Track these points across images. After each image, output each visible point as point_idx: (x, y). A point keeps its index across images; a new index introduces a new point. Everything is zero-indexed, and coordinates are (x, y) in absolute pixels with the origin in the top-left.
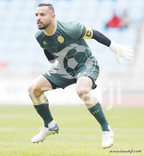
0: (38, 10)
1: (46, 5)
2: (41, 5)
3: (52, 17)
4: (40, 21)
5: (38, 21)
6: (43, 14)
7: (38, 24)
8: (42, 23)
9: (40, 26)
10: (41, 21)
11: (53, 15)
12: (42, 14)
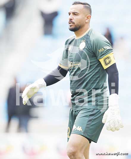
0: (71, 9)
1: (81, 3)
2: (75, 3)
3: (86, 18)
4: (71, 21)
5: (70, 21)
6: (76, 14)
7: (70, 24)
8: (74, 23)
9: (71, 26)
10: (73, 21)
11: (88, 16)
12: (74, 14)
